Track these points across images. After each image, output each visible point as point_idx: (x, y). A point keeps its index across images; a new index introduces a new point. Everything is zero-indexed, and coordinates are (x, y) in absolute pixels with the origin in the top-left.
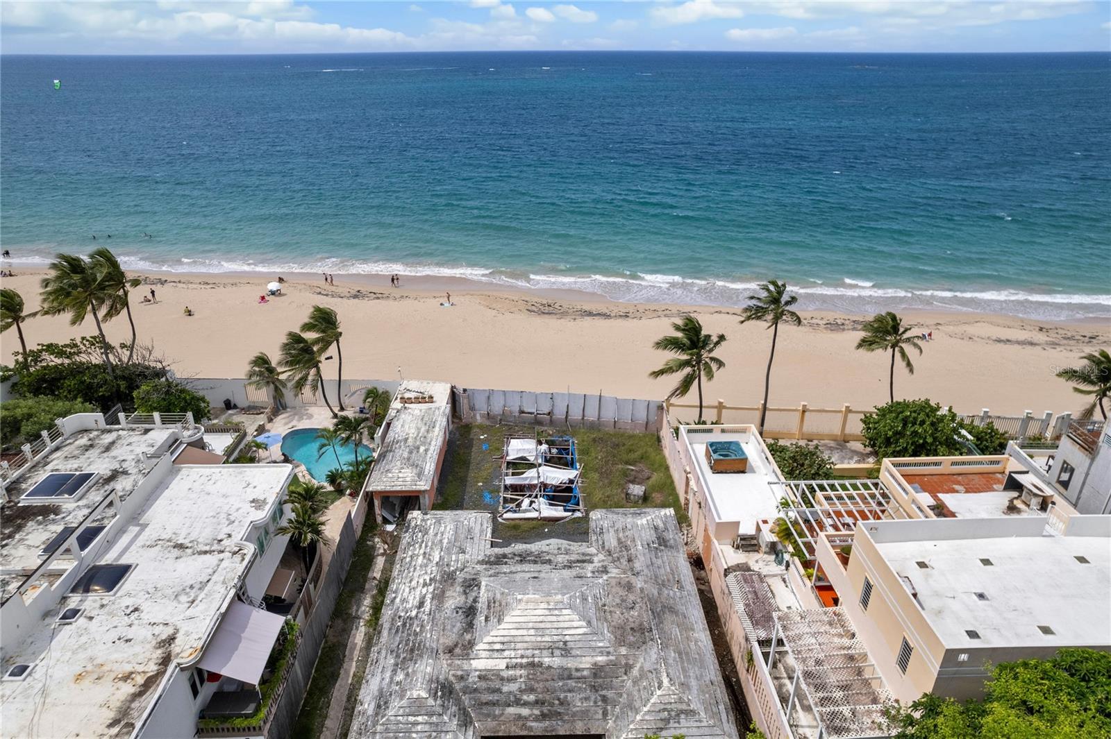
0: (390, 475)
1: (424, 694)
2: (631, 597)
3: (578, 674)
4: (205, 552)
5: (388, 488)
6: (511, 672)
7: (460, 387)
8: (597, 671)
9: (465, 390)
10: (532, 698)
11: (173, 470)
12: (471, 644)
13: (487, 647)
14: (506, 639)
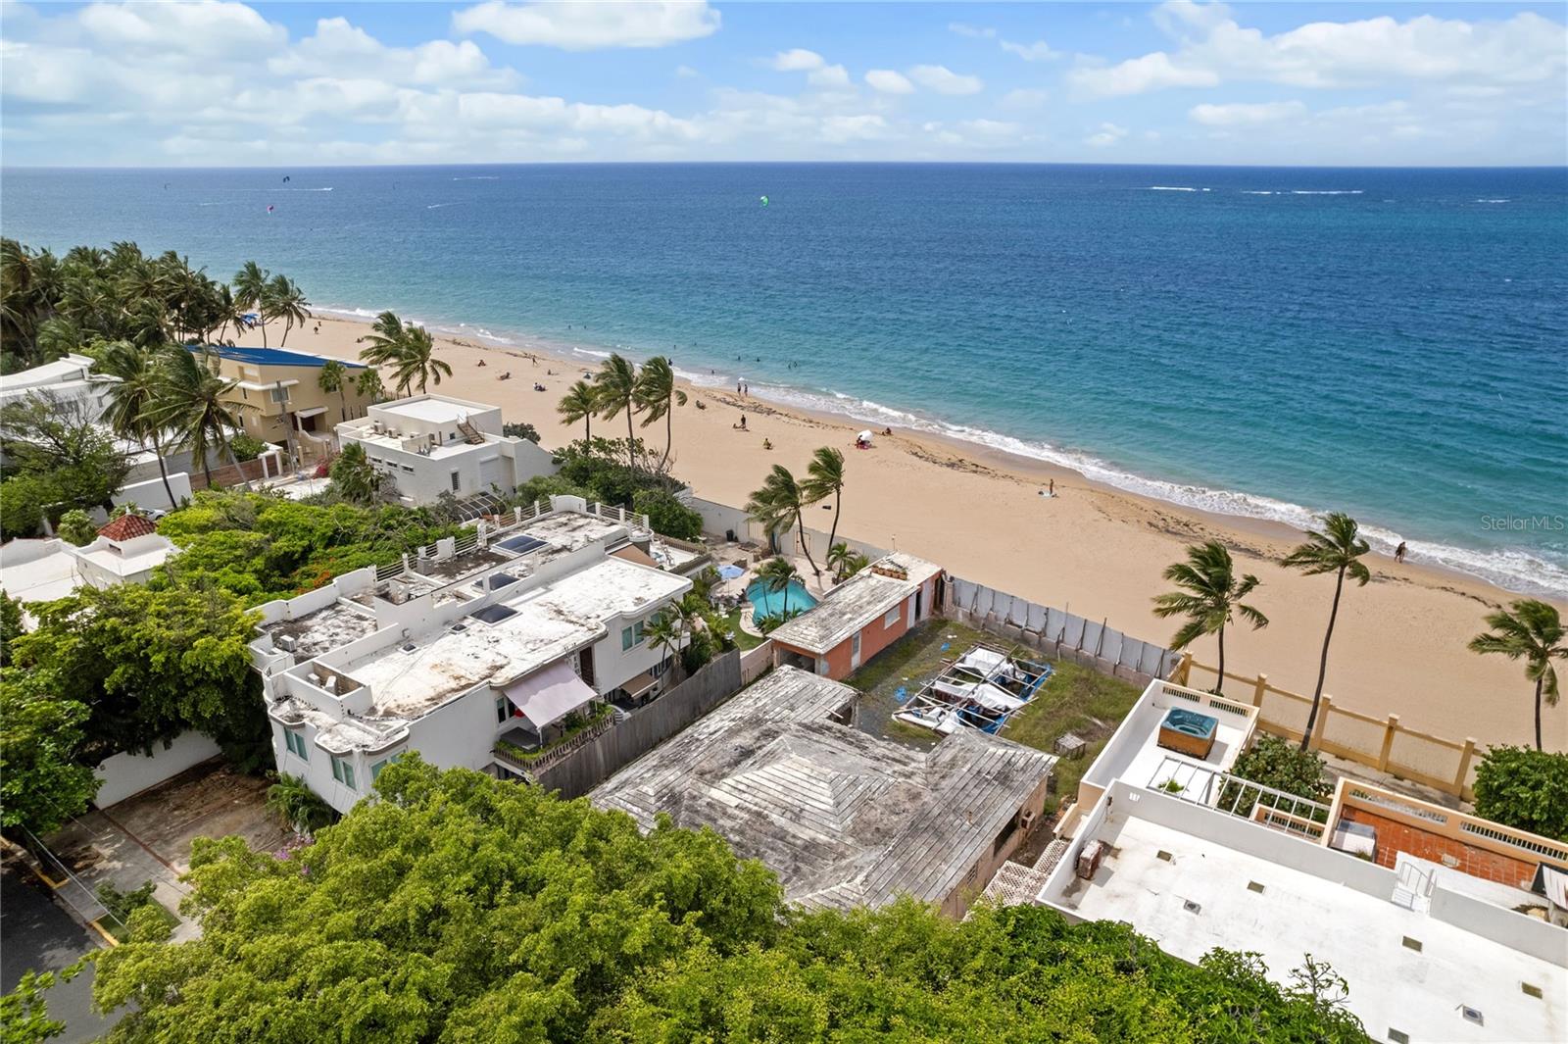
0: (796, 628)
1: (651, 792)
2: (908, 806)
3: (792, 840)
4: (572, 622)
5: (786, 641)
6: (737, 812)
7: (949, 573)
8: (811, 846)
9: (952, 579)
10: (737, 839)
11: (602, 559)
12: (724, 776)
13: (733, 783)
14: (753, 784)
